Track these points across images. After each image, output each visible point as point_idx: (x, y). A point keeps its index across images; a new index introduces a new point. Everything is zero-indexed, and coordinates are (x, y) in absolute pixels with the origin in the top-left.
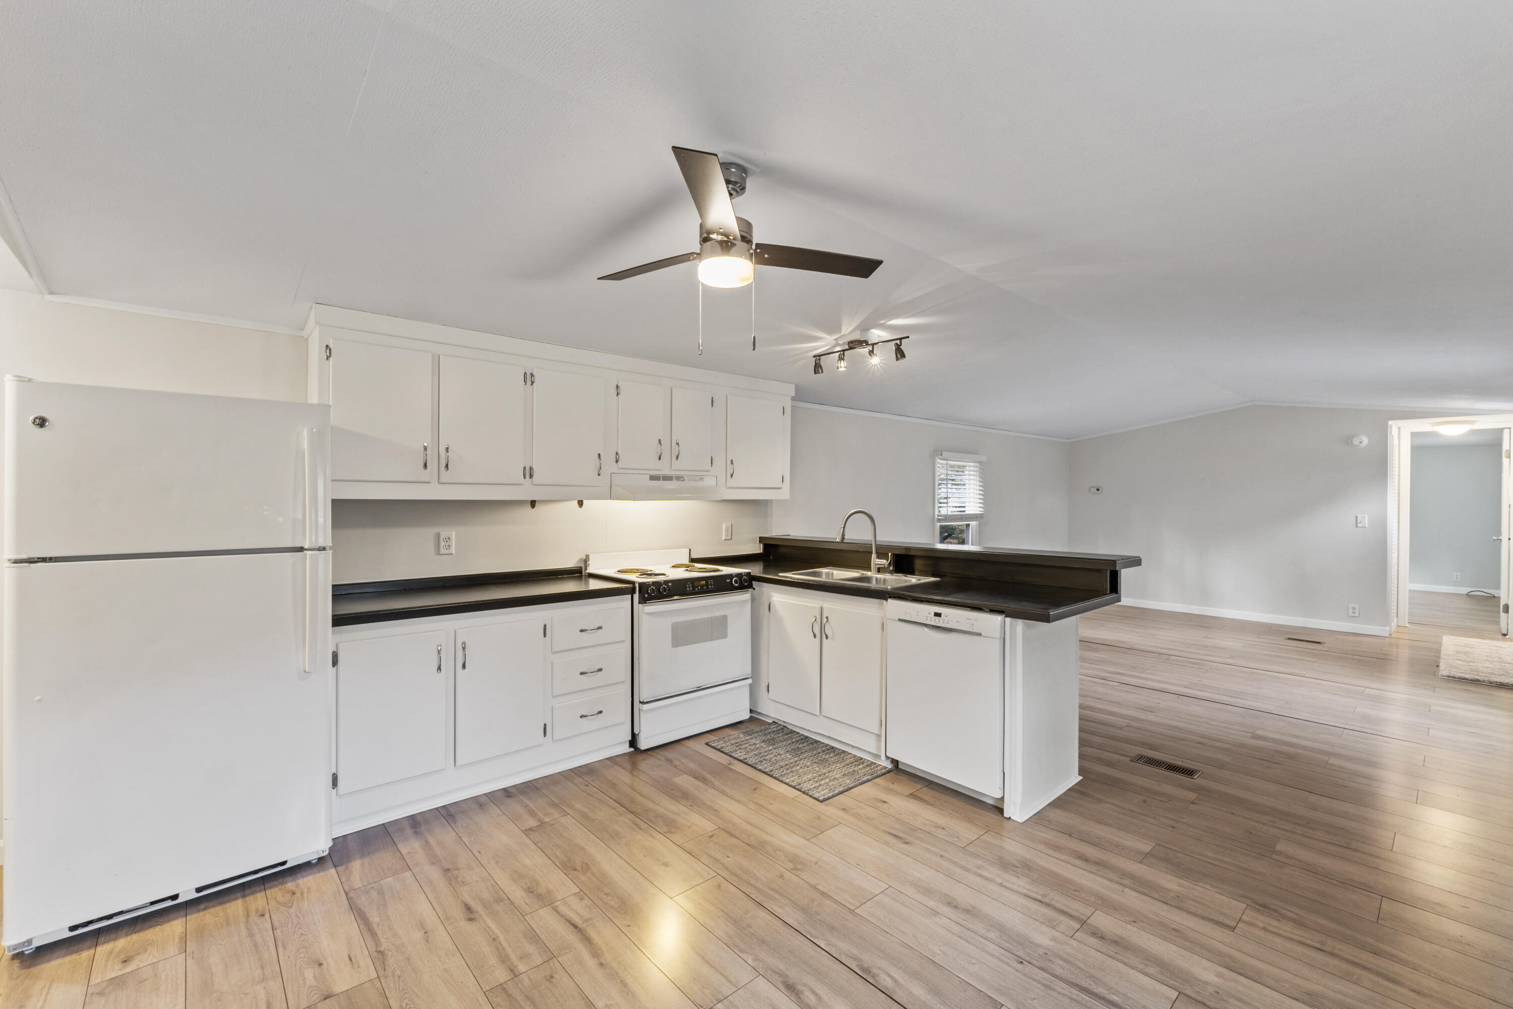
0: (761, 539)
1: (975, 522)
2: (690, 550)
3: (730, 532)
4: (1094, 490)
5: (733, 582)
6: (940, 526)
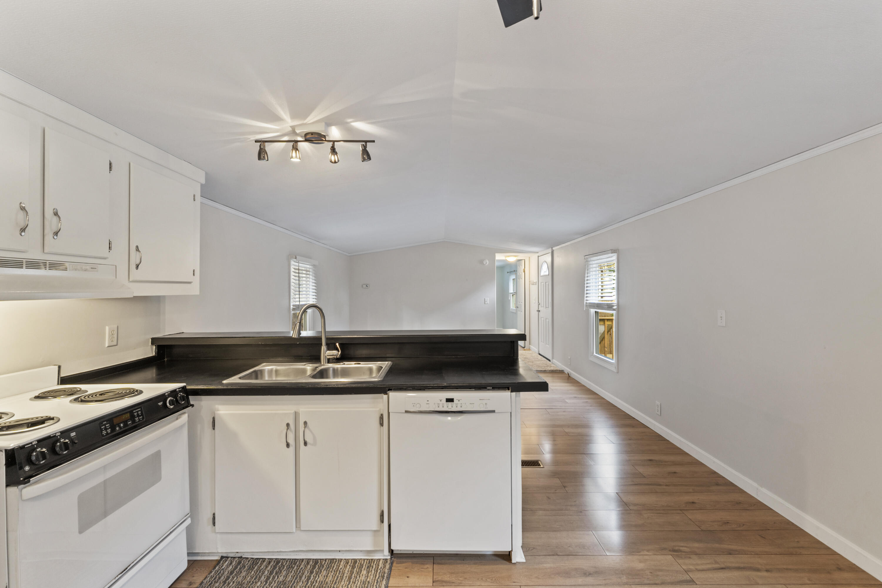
0: (154, 341)
1: (311, 310)
2: (59, 367)
3: (115, 336)
4: (365, 286)
5: (168, 404)
6: (293, 313)
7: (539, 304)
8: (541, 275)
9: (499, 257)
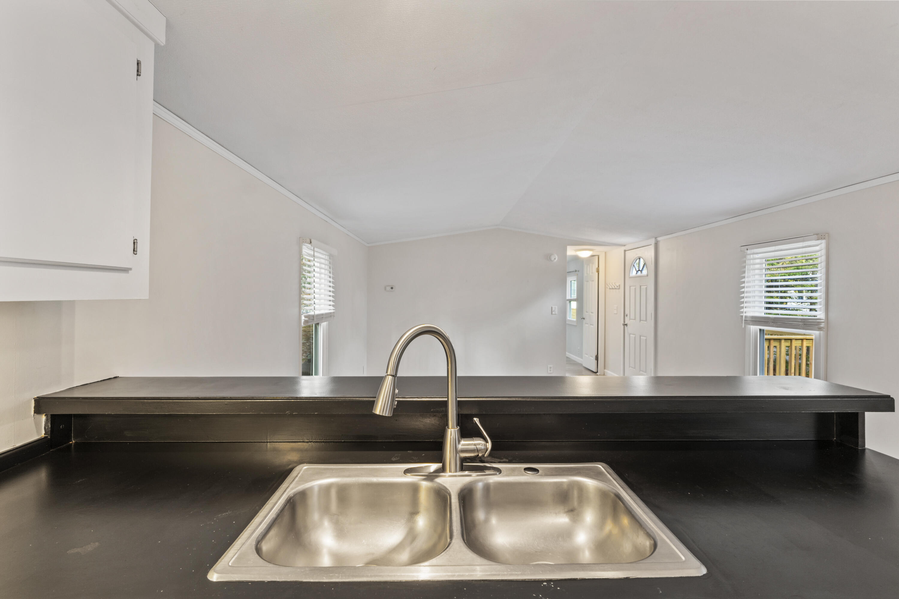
0: (42, 404)
1: (326, 323)
4: (389, 288)
7: (625, 315)
8: (631, 275)
9: (571, 251)
